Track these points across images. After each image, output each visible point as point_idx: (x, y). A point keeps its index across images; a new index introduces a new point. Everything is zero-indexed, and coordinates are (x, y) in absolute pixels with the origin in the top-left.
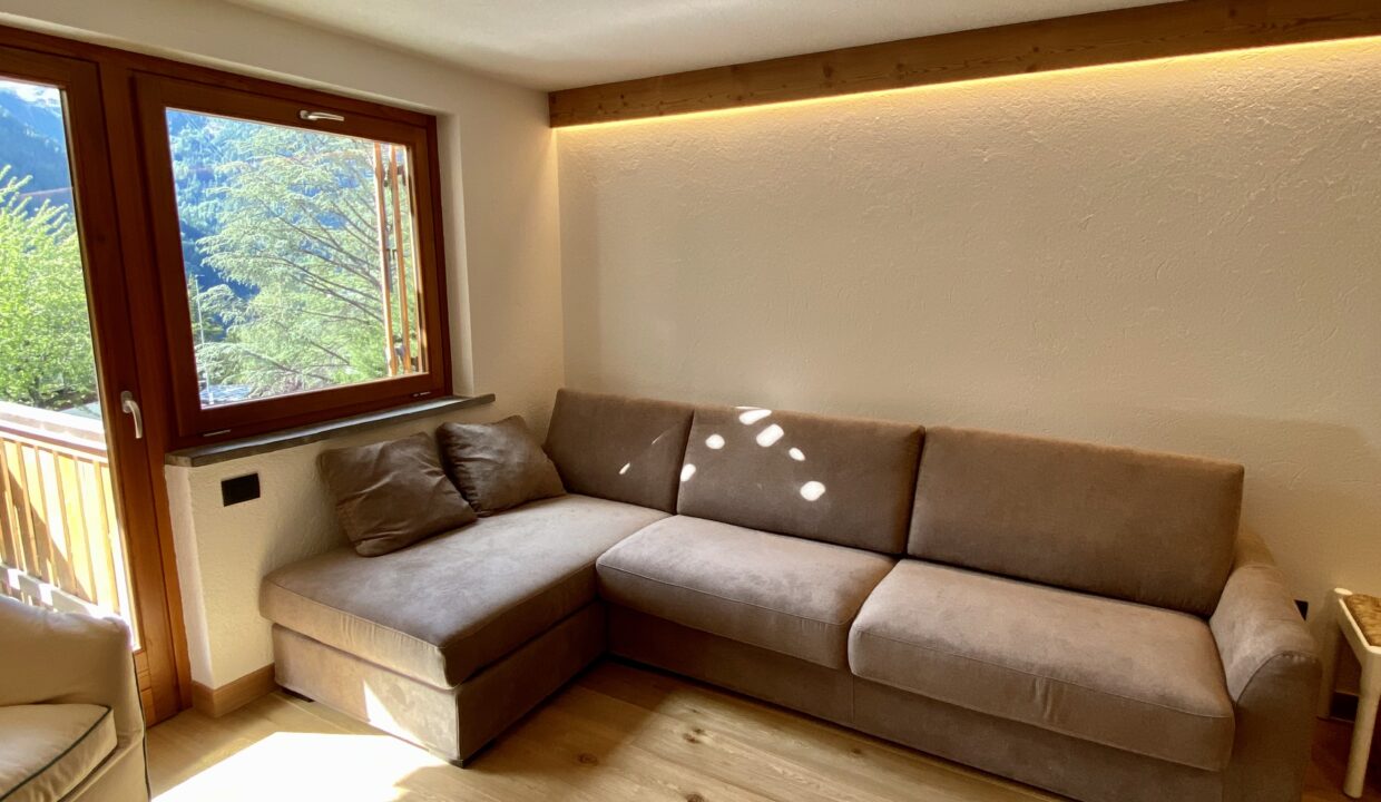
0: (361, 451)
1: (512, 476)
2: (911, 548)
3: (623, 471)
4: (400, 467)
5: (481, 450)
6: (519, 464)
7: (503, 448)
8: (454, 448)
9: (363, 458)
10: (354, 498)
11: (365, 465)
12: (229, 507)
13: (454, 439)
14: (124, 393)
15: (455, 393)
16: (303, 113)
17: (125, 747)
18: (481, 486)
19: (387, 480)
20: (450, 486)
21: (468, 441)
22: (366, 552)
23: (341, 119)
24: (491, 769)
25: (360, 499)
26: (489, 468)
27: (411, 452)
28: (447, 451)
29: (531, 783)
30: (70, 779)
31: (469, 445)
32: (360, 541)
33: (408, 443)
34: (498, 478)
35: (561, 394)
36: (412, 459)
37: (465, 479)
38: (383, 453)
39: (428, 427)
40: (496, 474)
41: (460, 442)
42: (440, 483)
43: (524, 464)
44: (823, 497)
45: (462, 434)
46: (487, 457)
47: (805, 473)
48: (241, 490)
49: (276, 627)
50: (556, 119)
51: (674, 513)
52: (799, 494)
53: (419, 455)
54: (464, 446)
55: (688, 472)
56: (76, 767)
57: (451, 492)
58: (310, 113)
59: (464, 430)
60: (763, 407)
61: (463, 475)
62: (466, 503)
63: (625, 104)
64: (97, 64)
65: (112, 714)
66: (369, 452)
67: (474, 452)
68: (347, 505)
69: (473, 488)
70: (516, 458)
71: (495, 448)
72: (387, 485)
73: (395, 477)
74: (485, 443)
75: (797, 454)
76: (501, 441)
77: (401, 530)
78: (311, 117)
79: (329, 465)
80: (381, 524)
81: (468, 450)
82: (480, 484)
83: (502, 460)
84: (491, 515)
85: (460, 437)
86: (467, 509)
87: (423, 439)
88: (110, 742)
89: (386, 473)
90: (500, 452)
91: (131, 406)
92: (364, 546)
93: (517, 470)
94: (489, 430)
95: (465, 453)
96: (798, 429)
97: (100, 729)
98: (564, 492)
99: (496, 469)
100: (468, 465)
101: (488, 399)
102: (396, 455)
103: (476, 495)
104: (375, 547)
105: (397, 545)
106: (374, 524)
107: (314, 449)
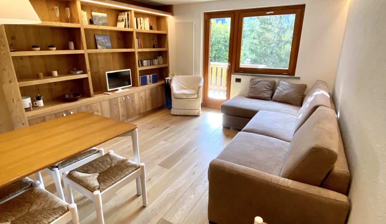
12: (236, 83)
16: (267, 12)
17: (197, 99)
23: (273, 12)
30: (189, 97)
33: (268, 81)
48: (238, 80)
53: (267, 84)
57: (267, 93)
59: (282, 83)
61: (274, 91)
64: (235, 13)
65: (197, 94)
67: (279, 87)
71: (284, 88)
76: (287, 87)
80: (249, 93)
84: (273, 101)
101: (299, 78)
102: (262, 83)
103: (274, 96)
107: (251, 77)
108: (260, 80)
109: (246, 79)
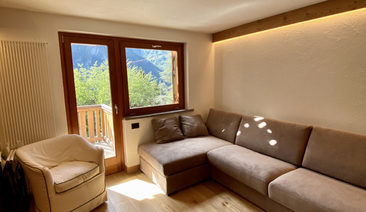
0: (160, 120)
1: (194, 129)
2: (303, 164)
3: (223, 131)
4: (168, 124)
5: (188, 122)
6: (196, 126)
7: (193, 122)
8: (182, 121)
9: (161, 121)
10: (157, 130)
11: (160, 123)
12: (133, 130)
13: (182, 119)
14: (116, 105)
15: (185, 108)
16: (153, 46)
17: (101, 174)
18: (186, 131)
19: (164, 127)
20: (179, 130)
21: (186, 120)
22: (158, 143)
23: (160, 46)
24: (173, 198)
25: (158, 131)
26: (189, 127)
27: (171, 121)
28: (180, 122)
29: (181, 204)
30: (89, 177)
31: (185, 121)
32: (157, 140)
33: (171, 119)
34: (191, 129)
35: (211, 110)
36: (171, 123)
37: (184, 129)
38: (165, 121)
39: (177, 116)
40: (190, 128)
41: (183, 120)
42: (176, 129)
43: (198, 127)
44: (276, 145)
45: (184, 118)
46: (189, 124)
47: (272, 137)
48: (135, 126)
49: (140, 157)
50: (214, 40)
51: (235, 144)
52: (269, 143)
53: (173, 122)
54: (184, 121)
55: (239, 133)
56: (90, 175)
57: (179, 131)
58: (154, 46)
59: (185, 117)
60: (262, 116)
61: (183, 128)
62: (182, 134)
63: (230, 34)
64: (113, 41)
65: (99, 166)
66: (162, 120)
67: (186, 122)
68: (156, 131)
69: (185, 131)
70: (196, 125)
71: (191, 122)
72: (164, 128)
73: (166, 126)
74: (189, 120)
75: (269, 131)
76: (193, 121)
77: (166, 139)
78: (154, 47)
79: (153, 122)
80: (162, 137)
81: (185, 122)
82: (186, 130)
83: (192, 125)
84: (188, 138)
85: (183, 119)
86: (182, 136)
87: (175, 118)
88: (98, 171)
89: (165, 125)
90: (192, 123)
91: (116, 107)
92: (158, 141)
93: (196, 128)
94: (191, 118)
95: (184, 123)
96: (271, 124)
97: (96, 169)
98: (209, 135)
99: (190, 127)
100: (185, 125)
101: (192, 110)
102: (168, 122)
103: (185, 133)
104: (160, 142)
105: (164, 142)
106: (160, 137)
107: (151, 119)
108: (164, 119)
109: (144, 123)
